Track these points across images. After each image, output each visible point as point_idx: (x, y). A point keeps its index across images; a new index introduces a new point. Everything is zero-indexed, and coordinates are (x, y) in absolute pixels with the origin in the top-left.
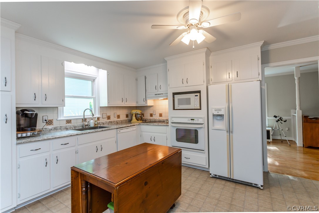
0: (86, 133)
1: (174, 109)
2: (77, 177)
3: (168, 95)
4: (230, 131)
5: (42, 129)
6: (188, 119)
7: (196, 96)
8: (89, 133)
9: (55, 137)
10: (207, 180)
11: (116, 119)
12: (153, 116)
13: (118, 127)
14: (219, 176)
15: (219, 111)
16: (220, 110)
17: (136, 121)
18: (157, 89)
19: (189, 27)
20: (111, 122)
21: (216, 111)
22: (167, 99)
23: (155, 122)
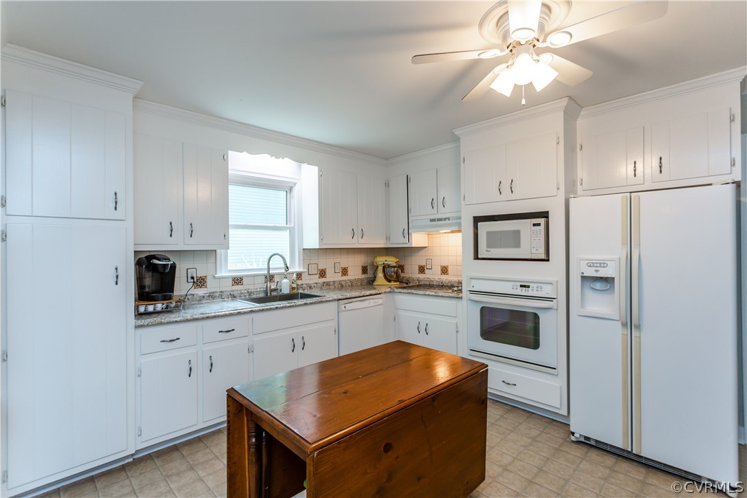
0: (271, 309)
1: (476, 257)
2: (240, 411)
3: (463, 221)
4: (631, 323)
5: (186, 295)
6: (513, 283)
7: (534, 225)
8: (277, 308)
9: (207, 315)
10: (563, 449)
11: (339, 277)
12: (426, 270)
13: (340, 297)
14: (596, 441)
15: (600, 266)
16: (603, 265)
17: (386, 283)
18: (435, 207)
19: (511, 51)
20: (328, 284)
21: (590, 266)
22: (459, 231)
23: (430, 286)
